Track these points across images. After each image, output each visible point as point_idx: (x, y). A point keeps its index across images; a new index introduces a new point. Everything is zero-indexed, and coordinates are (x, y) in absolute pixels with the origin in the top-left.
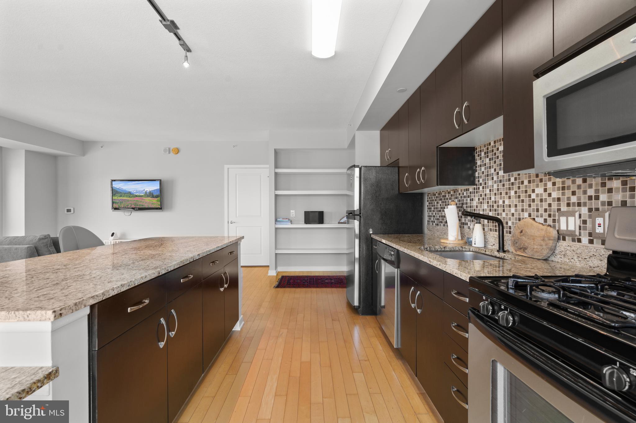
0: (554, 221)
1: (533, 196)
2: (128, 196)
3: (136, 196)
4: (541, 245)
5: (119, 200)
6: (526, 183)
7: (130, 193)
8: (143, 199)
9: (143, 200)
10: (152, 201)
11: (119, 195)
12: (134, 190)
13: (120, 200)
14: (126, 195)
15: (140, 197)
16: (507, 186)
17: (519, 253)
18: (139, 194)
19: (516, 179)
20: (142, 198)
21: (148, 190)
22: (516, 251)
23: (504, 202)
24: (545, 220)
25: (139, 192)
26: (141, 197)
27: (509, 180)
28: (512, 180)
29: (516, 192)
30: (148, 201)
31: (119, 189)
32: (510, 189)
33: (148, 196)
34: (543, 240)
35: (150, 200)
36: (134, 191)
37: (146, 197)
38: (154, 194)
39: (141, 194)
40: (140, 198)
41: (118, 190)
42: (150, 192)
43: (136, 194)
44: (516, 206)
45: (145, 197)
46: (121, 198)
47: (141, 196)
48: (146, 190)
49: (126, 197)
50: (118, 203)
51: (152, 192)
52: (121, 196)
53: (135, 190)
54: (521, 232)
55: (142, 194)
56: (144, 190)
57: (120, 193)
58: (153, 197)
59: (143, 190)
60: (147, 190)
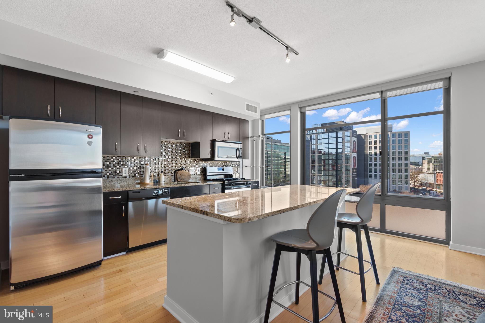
0: (188, 170)
1: (182, 163)
4: (188, 177)
6: (179, 159)
16: (172, 159)
17: (181, 181)
19: (175, 157)
22: (180, 181)
23: (170, 165)
24: (186, 170)
27: (173, 157)
28: (174, 157)
29: (175, 162)
32: (173, 160)
34: (188, 176)
44: (175, 166)
54: (181, 174)
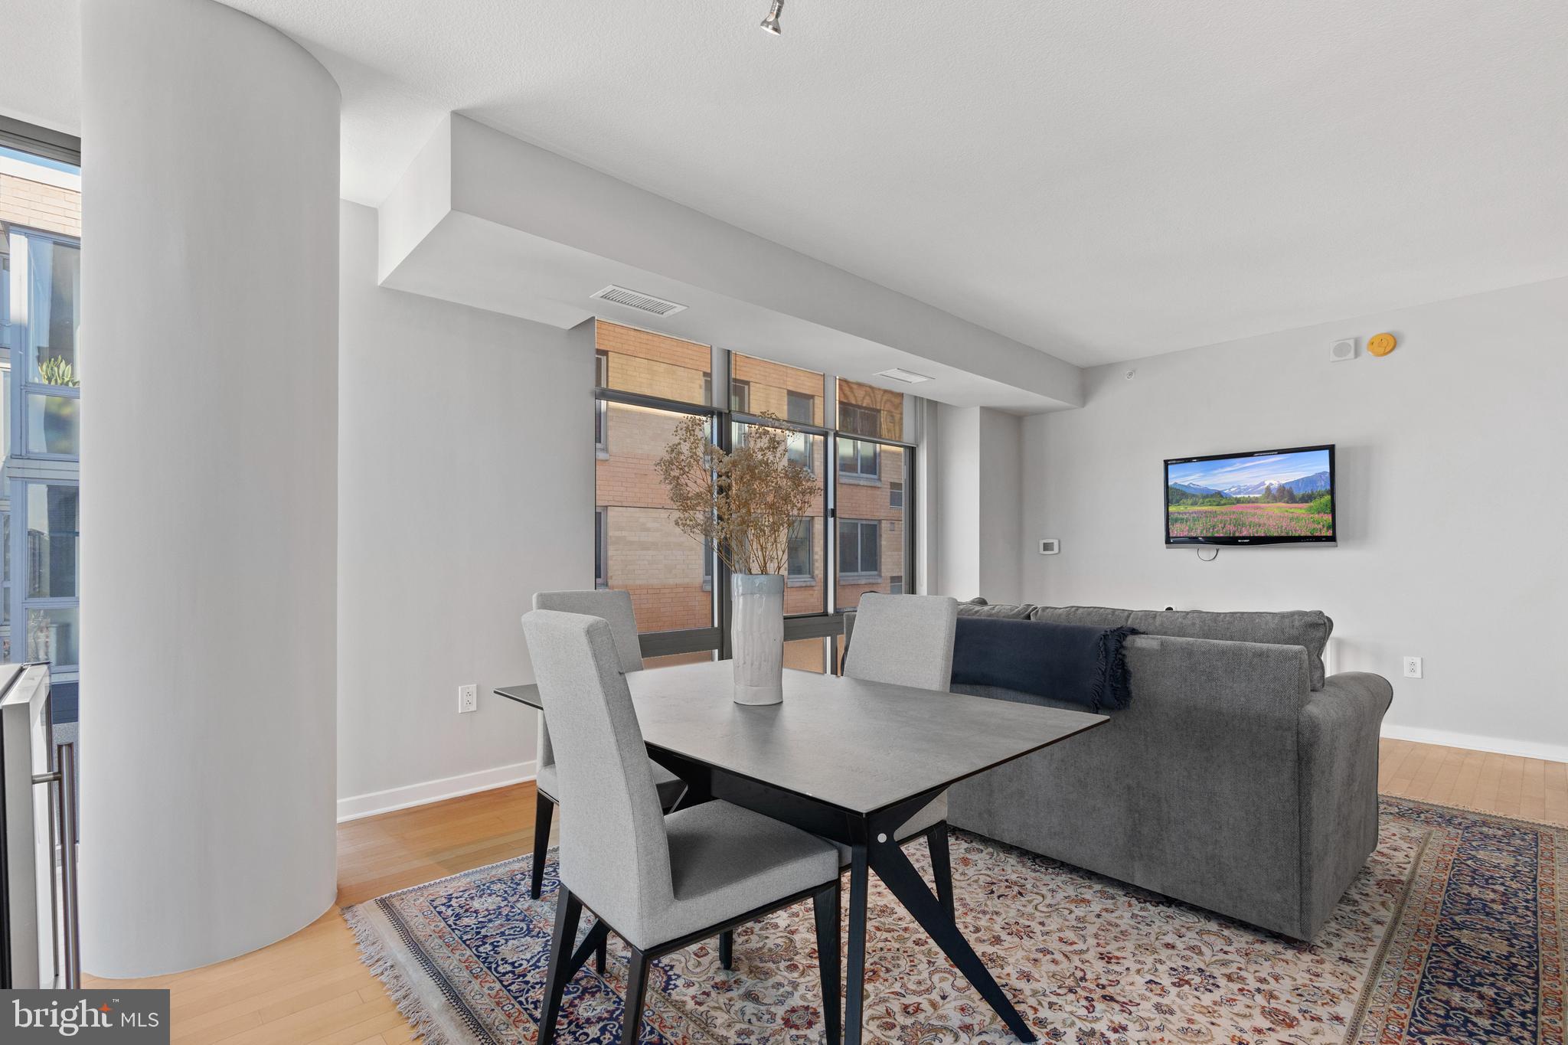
2: (1215, 503)
3: (1238, 501)
5: (1190, 514)
7: (1219, 494)
8: (1257, 508)
9: (1258, 512)
10: (1292, 510)
11: (1190, 501)
12: (1231, 486)
13: (1192, 513)
14: (1210, 501)
15: (1249, 502)
18: (1247, 496)
20: (1256, 504)
21: (1273, 482)
25: (1246, 490)
26: (1253, 502)
30: (1276, 511)
31: (1188, 487)
33: (1275, 499)
35: (1283, 509)
36: (1230, 489)
37: (1268, 502)
38: (1295, 493)
39: (1252, 496)
40: (1250, 505)
41: (1188, 491)
42: (1282, 489)
43: (1239, 496)
45: (1265, 503)
46: (1196, 508)
47: (1256, 500)
48: (1267, 483)
49: (1210, 505)
50: (1187, 522)
51: (1287, 487)
52: (1194, 504)
53: (1233, 487)
55: (1256, 496)
56: (1263, 484)
57: (1194, 495)
58: (1292, 499)
59: (1256, 483)
60: (1272, 484)
